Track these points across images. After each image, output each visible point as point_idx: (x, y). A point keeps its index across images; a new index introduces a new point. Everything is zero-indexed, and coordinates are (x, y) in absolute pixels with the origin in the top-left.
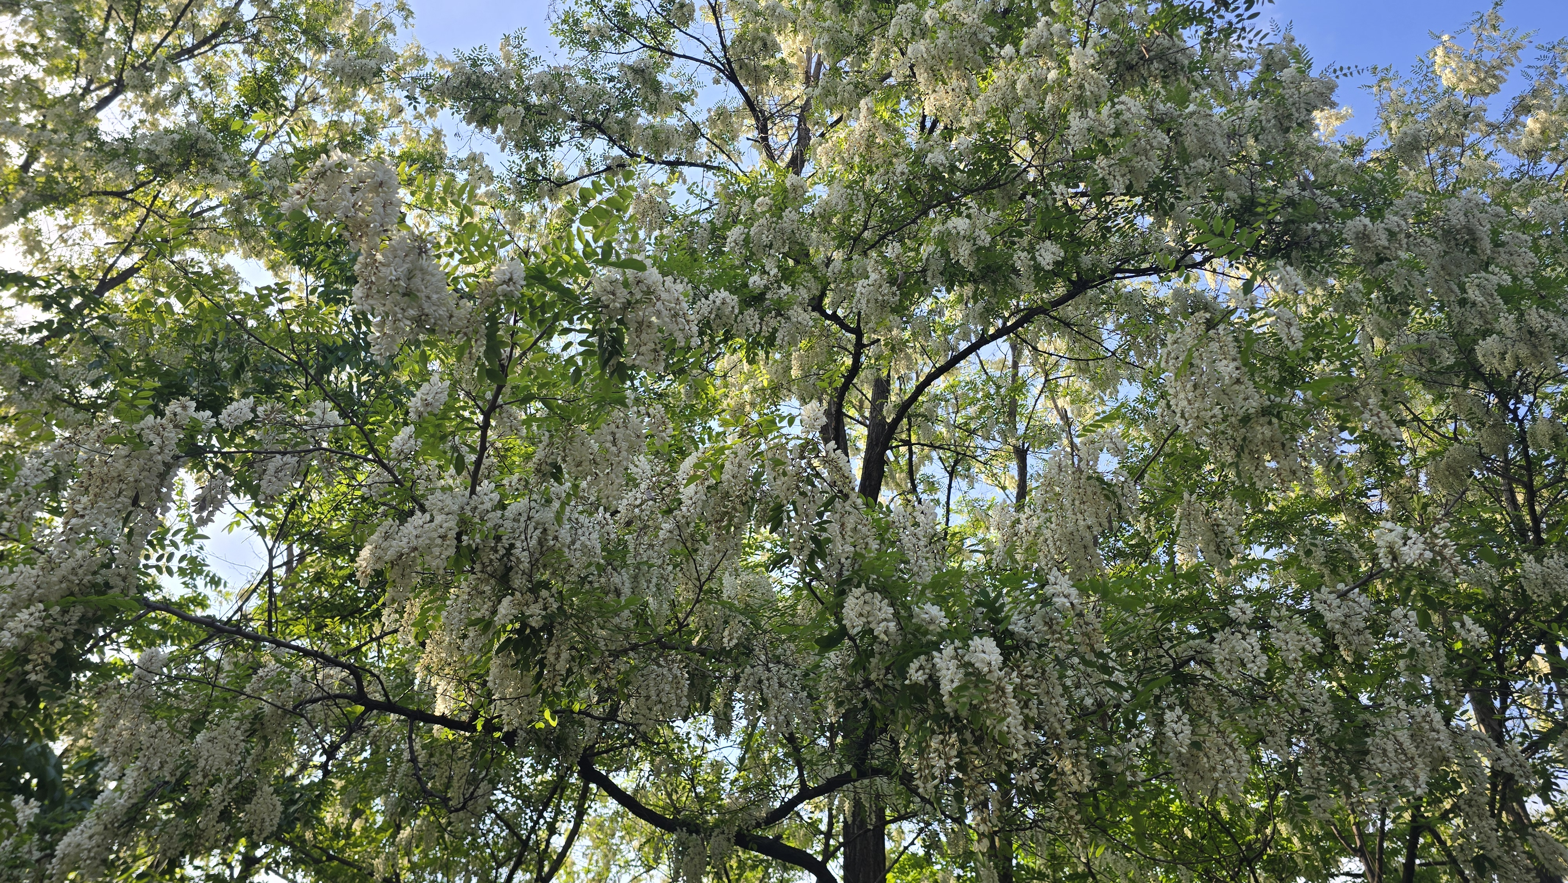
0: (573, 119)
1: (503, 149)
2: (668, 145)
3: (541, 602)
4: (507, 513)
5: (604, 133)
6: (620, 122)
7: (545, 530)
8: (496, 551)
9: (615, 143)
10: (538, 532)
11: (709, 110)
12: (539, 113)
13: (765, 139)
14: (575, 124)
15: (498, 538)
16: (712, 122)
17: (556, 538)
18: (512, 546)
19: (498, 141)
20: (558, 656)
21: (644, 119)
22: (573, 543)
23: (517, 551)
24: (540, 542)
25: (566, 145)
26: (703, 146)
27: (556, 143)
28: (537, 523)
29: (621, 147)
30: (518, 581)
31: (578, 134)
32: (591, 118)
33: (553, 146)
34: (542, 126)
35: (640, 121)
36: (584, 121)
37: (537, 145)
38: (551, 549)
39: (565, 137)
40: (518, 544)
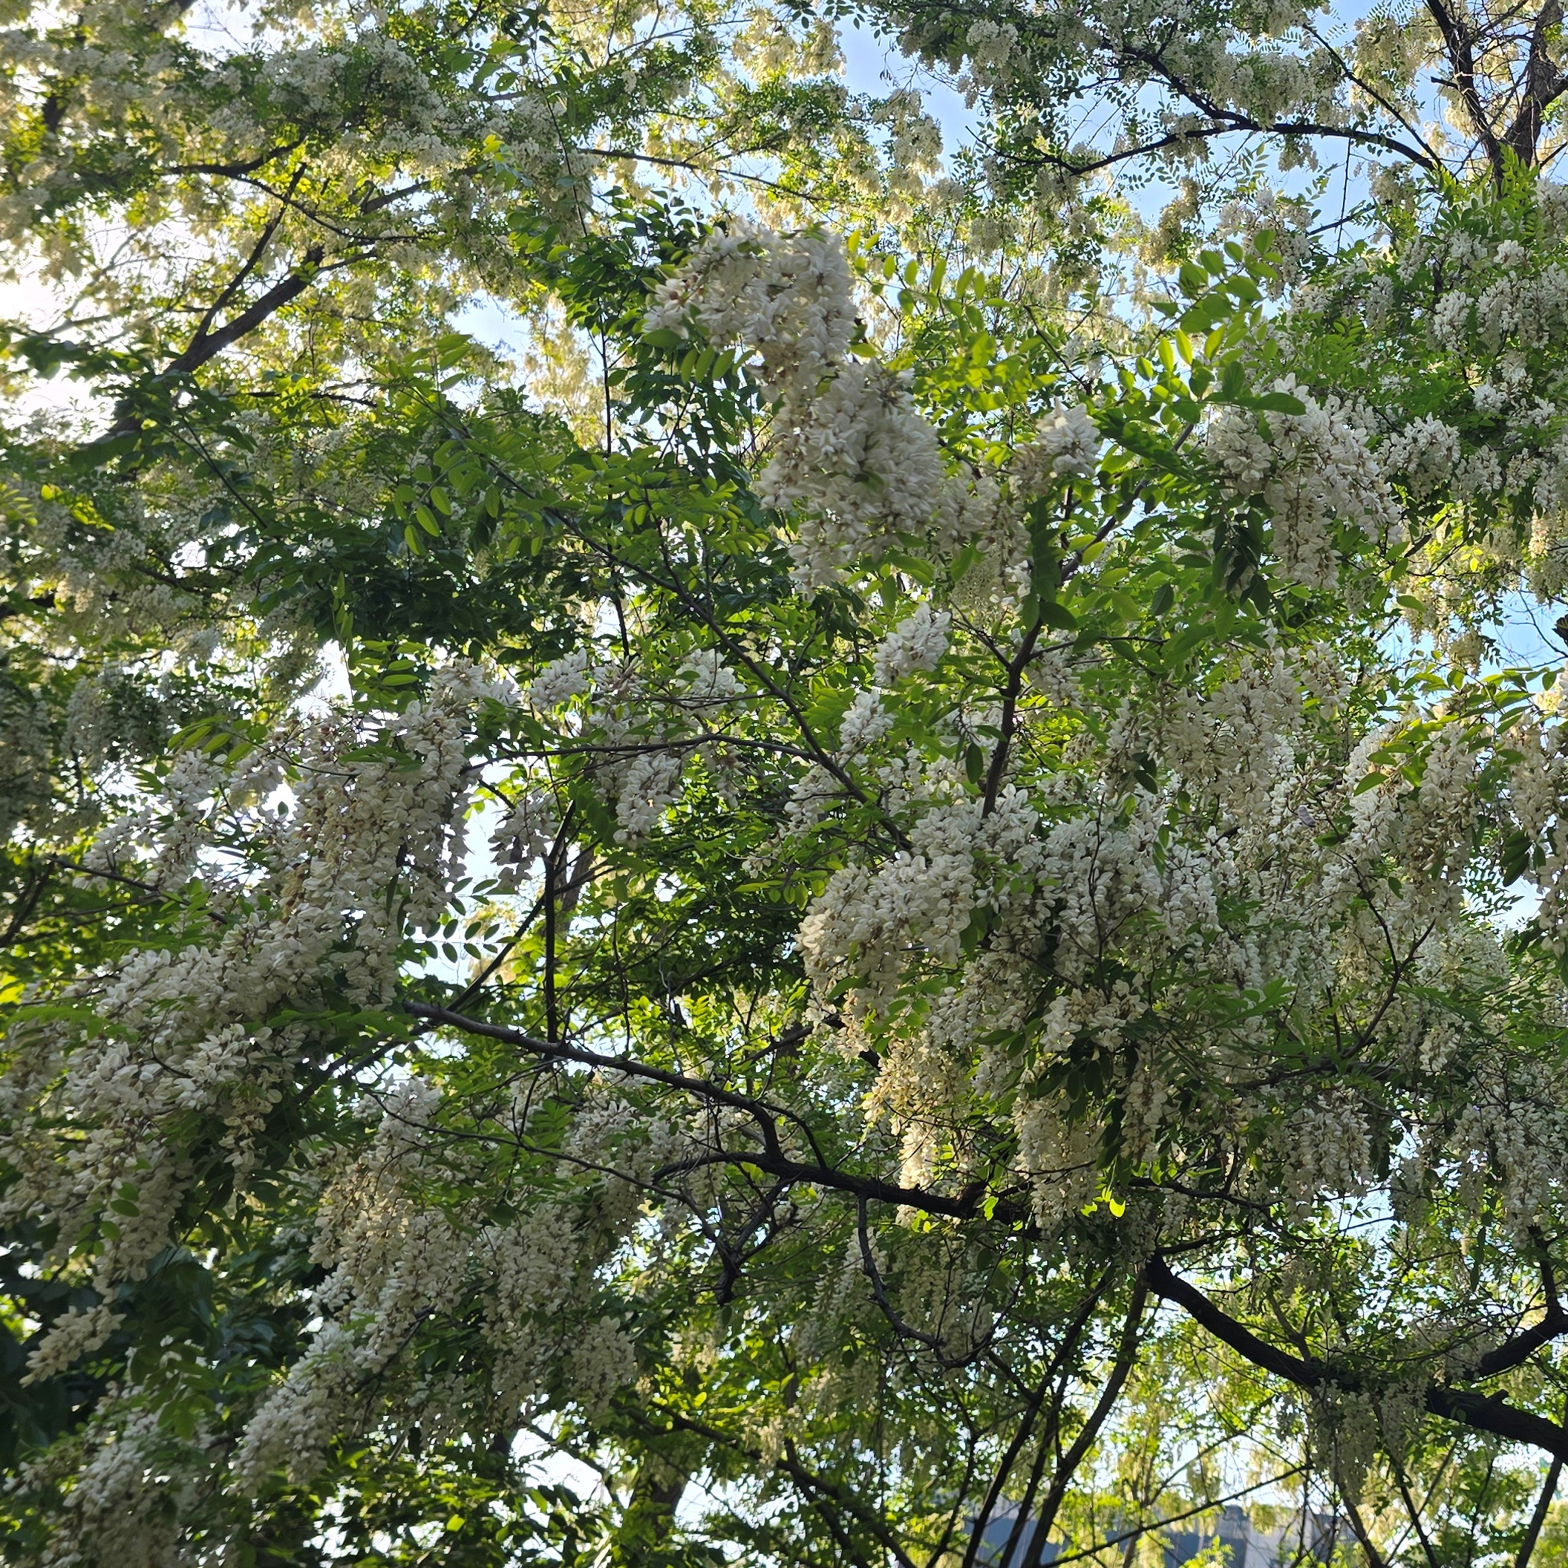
0: (1105, 45)
1: (970, 104)
2: (1284, 94)
3: (1116, 1004)
4: (1051, 845)
5: (1161, 69)
6: (1193, 50)
7: (1118, 873)
8: (1033, 913)
9: (1182, 90)
10: (1106, 878)
11: (1359, 24)
12: (1042, 33)
13: (1467, 82)
14: (1108, 53)
15: (1038, 891)
16: (1365, 45)
17: (1136, 888)
18: (1061, 905)
19: (962, 86)
20: (1147, 1097)
21: (1238, 45)
22: (1167, 896)
23: (1071, 915)
24: (1110, 898)
25: (1089, 95)
26: (1349, 94)
27: (1072, 89)
28: (1104, 862)
29: (1195, 99)
30: (1071, 966)
31: (1113, 73)
32: (1137, 43)
33: (1064, 96)
34: (1045, 58)
35: (1231, 47)
36: (1127, 49)
37: (1035, 95)
38: (1130, 912)
39: (1088, 79)
40: (1073, 901)
